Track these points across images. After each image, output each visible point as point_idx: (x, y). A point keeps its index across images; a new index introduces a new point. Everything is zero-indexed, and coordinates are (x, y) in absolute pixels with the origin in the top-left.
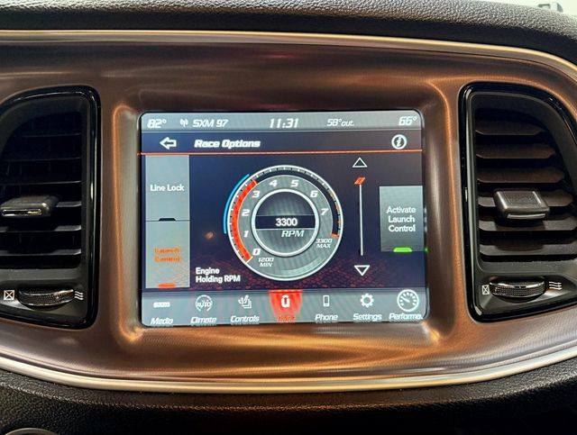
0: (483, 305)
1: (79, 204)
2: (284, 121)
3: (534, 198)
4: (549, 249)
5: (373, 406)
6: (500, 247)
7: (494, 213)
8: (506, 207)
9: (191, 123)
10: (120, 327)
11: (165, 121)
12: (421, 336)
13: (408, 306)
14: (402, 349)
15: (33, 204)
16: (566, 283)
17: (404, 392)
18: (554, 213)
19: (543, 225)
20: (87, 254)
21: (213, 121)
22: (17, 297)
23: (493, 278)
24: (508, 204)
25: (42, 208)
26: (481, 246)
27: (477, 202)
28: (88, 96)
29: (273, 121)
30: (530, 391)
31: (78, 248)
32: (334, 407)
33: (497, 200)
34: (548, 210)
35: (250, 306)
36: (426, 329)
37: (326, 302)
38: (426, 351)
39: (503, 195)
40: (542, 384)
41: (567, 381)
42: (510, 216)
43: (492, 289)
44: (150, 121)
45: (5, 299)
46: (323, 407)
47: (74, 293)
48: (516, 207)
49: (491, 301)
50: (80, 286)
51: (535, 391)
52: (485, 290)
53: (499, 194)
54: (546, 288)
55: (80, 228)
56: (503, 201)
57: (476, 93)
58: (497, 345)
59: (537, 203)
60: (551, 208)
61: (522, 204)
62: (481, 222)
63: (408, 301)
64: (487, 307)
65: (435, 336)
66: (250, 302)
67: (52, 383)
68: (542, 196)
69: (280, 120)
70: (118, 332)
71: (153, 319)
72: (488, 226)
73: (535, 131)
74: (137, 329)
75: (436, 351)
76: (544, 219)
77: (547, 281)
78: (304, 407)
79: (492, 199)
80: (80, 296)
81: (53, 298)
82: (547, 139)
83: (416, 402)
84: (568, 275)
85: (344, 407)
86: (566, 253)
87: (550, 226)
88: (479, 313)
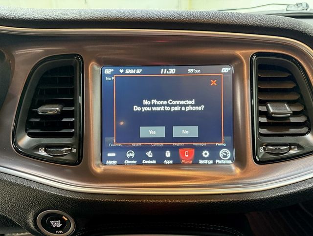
0: (260, 157)
1: (73, 108)
2: (168, 70)
3: (285, 107)
4: (292, 131)
5: (209, 201)
6: (269, 130)
7: (266, 114)
8: (272, 111)
9: (125, 71)
10: (92, 165)
11: (113, 70)
12: (231, 171)
13: (225, 157)
14: (221, 176)
15: (53, 109)
16: (299, 147)
17: (223, 196)
18: (295, 114)
19: (289, 119)
20: (78, 131)
21: (135, 70)
22: (46, 151)
23: (265, 144)
24: (273, 109)
25: (56, 110)
26: (260, 129)
27: (258, 108)
28: (78, 59)
29: (162, 70)
30: (281, 195)
31: (73, 129)
32: (191, 201)
33: (267, 108)
34: (292, 112)
35: (151, 156)
36: (233, 167)
37: (187, 154)
38: (233, 177)
39: (271, 105)
40: (286, 192)
41: (298, 191)
42: (273, 115)
43: (264, 149)
44: (106, 70)
45: (40, 151)
46: (186, 201)
47: (71, 149)
48: (276, 111)
49: (264, 155)
50: (75, 146)
51: (283, 195)
52: (261, 150)
53: (269, 105)
54: (290, 149)
55: (74, 119)
56: (270, 108)
57: (258, 57)
58: (266, 175)
59: (286, 109)
60: (293, 111)
61: (279, 110)
62: (260, 118)
63: (225, 154)
64: (262, 157)
65: (237, 171)
66: (152, 154)
67: (63, 189)
68: (289, 106)
69: (166, 70)
70: (91, 167)
71: (107, 161)
72: (264, 120)
73: (286, 75)
74: (101, 166)
75: (238, 177)
76: (290, 117)
77: (290, 145)
78: (177, 201)
79: (265, 107)
80: (74, 151)
81: (62, 152)
82: (292, 78)
83: (228, 200)
84: (301, 143)
85: (196, 201)
86: (300, 133)
87: (293, 120)
88: (258, 160)
